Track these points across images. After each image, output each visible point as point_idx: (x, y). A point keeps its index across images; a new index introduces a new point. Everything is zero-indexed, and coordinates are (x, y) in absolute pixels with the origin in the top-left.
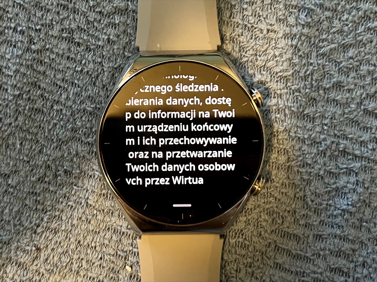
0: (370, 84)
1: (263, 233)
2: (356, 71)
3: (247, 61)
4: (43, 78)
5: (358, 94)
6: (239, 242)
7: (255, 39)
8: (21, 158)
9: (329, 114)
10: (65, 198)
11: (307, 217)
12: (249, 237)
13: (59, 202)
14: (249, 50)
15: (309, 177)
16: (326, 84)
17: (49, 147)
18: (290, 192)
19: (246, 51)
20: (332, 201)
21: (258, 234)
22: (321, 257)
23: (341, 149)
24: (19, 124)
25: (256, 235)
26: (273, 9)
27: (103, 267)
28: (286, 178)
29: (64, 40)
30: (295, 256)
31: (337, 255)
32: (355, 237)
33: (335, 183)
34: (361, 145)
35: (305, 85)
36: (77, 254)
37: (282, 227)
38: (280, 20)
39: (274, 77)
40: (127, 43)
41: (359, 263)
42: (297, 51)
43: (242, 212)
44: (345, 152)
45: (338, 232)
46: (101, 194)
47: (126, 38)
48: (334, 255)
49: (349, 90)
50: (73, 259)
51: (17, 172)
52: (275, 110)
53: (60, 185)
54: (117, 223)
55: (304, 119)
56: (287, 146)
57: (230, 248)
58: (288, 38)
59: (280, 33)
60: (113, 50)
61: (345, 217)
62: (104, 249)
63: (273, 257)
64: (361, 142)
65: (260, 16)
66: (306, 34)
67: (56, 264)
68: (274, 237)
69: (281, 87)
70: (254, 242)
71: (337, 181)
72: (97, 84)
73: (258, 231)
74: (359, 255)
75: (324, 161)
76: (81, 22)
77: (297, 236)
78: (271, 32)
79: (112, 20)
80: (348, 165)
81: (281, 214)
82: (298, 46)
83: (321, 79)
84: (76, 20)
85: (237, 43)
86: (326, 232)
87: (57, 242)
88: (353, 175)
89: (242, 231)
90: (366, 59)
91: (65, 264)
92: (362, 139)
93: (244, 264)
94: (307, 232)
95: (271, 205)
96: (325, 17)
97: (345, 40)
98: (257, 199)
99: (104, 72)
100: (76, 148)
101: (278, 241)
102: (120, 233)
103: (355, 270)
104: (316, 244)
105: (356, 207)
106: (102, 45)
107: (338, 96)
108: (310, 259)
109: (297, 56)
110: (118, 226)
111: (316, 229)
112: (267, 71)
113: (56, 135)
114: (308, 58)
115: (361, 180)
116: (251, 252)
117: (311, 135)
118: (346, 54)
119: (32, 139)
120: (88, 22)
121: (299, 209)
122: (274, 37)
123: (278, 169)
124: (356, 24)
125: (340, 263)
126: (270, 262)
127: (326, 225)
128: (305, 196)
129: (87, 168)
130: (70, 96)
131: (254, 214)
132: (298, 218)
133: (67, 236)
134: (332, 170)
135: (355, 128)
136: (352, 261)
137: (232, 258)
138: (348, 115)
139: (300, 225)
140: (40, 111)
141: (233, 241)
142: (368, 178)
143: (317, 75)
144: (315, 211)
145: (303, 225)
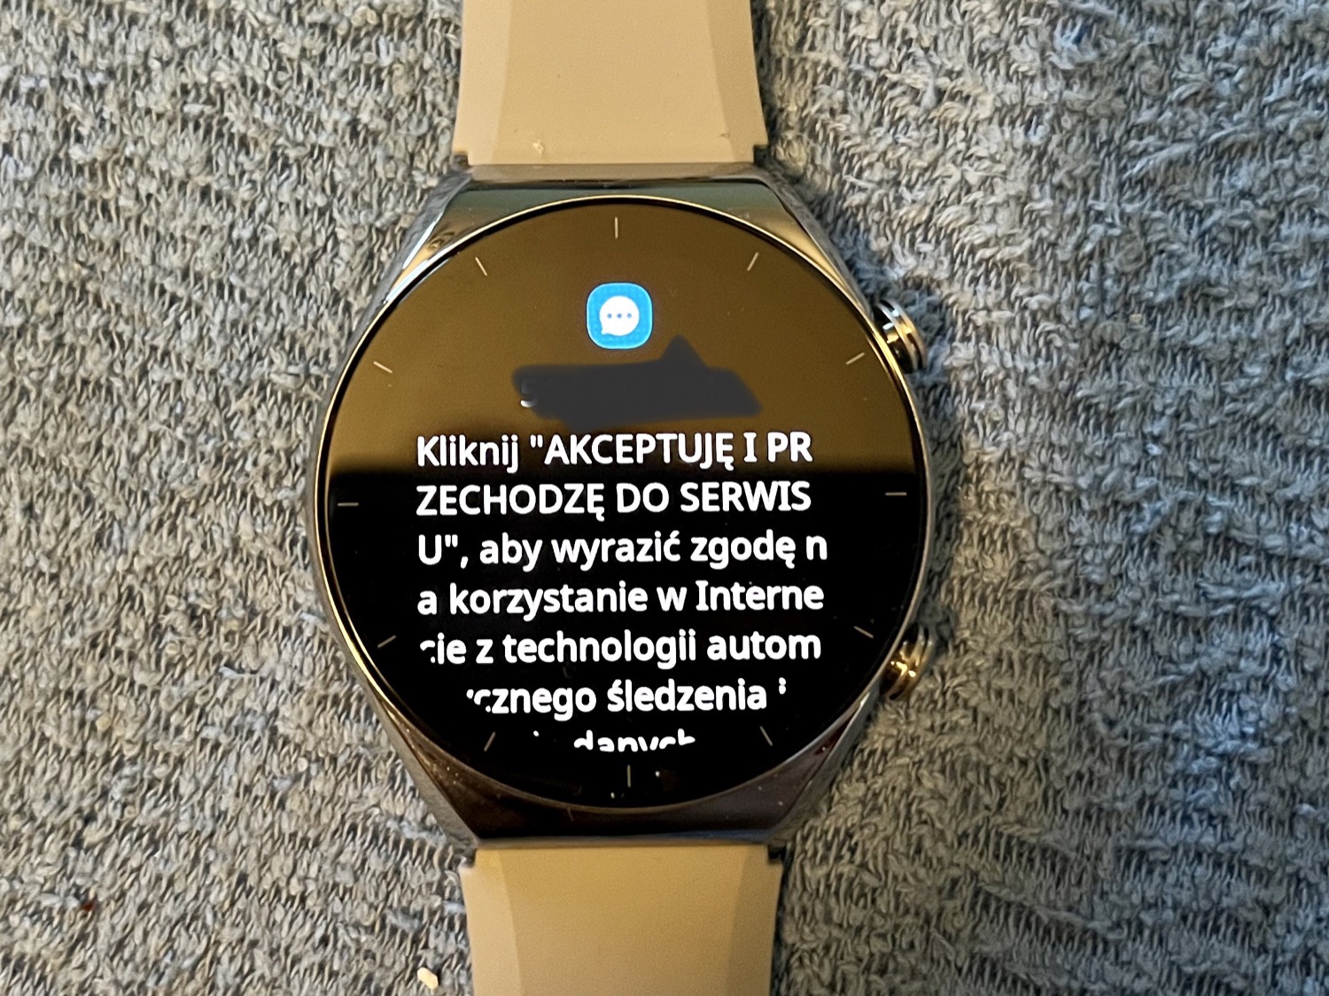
0: (1315, 288)
1: (927, 843)
2: (1265, 241)
3: (865, 207)
4: (113, 267)
5: (1273, 325)
6: (840, 877)
7: (894, 124)
8: (29, 562)
9: (1168, 401)
10: (189, 711)
11: (1091, 783)
12: (875, 857)
13: (167, 728)
14: (871, 165)
15: (1096, 634)
16: (1154, 288)
17: (130, 523)
18: (1027, 689)
19: (861, 170)
20: (1186, 722)
21: (909, 845)
22: (1147, 933)
23: (1213, 530)
24: (19, 436)
25: (902, 849)
26: (957, 17)
27: (333, 974)
28: (1011, 638)
29: (191, 126)
30: (1047, 931)
31: (1204, 926)
32: (1271, 858)
33: (1195, 655)
34: (1288, 515)
35: (1078, 293)
36: (235, 925)
37: (1000, 819)
38: (982, 54)
39: (964, 264)
40: (422, 138)
41: (1289, 956)
42: (1045, 170)
43: (851, 763)
44: (1228, 539)
45: (1209, 840)
46: (325, 697)
47: (420, 121)
48: (1193, 925)
49: (1240, 313)
50: (218, 943)
51: (13, 618)
52: (969, 384)
53: (171, 665)
54: (384, 805)
55: (1075, 417)
56: (1016, 516)
57: (805, 899)
58: (1013, 123)
59: (983, 103)
60: (372, 165)
61: (1232, 783)
62: (337, 906)
63: (966, 933)
64: (1288, 503)
65: (909, 43)
66: (1077, 106)
67: (156, 963)
68: (969, 857)
69: (991, 301)
70: (895, 878)
71: (1200, 648)
72: (311, 288)
73: (909, 837)
74: (1288, 925)
75: (1152, 576)
76: (254, 61)
77: (1055, 853)
78: (952, 98)
79: (367, 55)
80: (1239, 588)
81: (994, 771)
82: (1050, 148)
83: (1137, 274)
84: (236, 53)
85: (826, 138)
86: (1164, 840)
87: (159, 878)
88: (1260, 624)
89: (849, 835)
90: (1301, 197)
91: (188, 963)
92: (1290, 493)
93: (860, 960)
94: (1095, 841)
95: (957, 739)
96: (1146, 43)
97: (1223, 128)
98: (907, 716)
99: (336, 243)
100: (232, 526)
101: (983, 875)
102: (396, 844)
103: (1275, 984)
104: (1127, 886)
105: (1273, 744)
106: (330, 144)
107: (1198, 333)
108: (1106, 943)
109: (1047, 188)
110: (388, 816)
111: (1125, 827)
112: (938, 243)
113: (160, 476)
114: (1086, 193)
115: (1288, 643)
116: (884, 916)
117: (1102, 478)
118: (1225, 181)
119: (68, 490)
120: (279, 63)
121: (1063, 750)
122: (962, 119)
123: (983, 601)
124: (1262, 71)
125: (1217, 957)
126: (958, 953)
127: (1162, 812)
128: (1082, 703)
129: (273, 598)
130: (213, 334)
131: (894, 772)
132: (1058, 787)
133: (197, 854)
134: (1182, 608)
135: (1264, 449)
136: (1263, 949)
137: (811, 938)
138: (1239, 405)
139: (1065, 811)
140: (98, 385)
141: (816, 874)
142: (1315, 635)
143: (1120, 254)
144: (1121, 761)
145: (1077, 813)
